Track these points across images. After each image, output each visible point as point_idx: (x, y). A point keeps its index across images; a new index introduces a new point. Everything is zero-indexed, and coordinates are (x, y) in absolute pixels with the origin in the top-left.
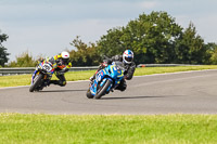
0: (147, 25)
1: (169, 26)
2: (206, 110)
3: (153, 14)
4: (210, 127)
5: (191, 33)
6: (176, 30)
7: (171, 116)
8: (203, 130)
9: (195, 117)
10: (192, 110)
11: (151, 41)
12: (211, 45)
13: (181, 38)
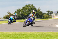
0: (27, 8)
1: (33, 8)
2: (43, 31)
3: (29, 5)
4: (44, 36)
5: (39, 10)
6: (35, 9)
7: (34, 32)
8: (42, 36)
9: (40, 33)
10: (40, 31)
11: (28, 12)
12: (44, 13)
13: (36, 11)
